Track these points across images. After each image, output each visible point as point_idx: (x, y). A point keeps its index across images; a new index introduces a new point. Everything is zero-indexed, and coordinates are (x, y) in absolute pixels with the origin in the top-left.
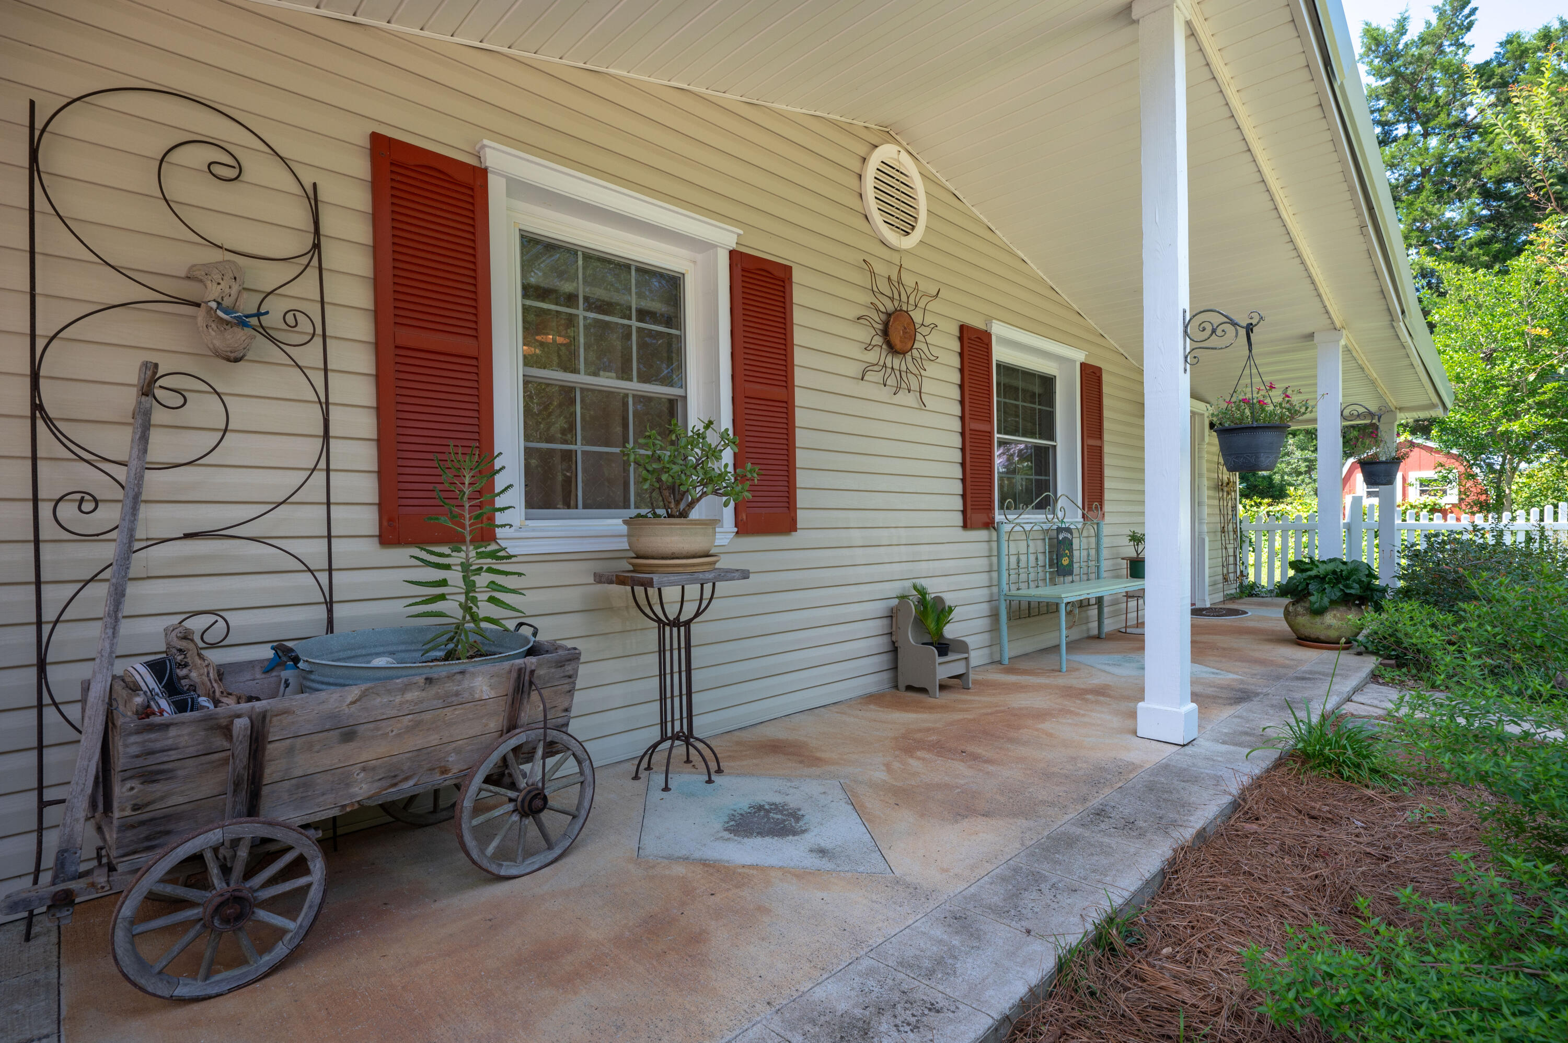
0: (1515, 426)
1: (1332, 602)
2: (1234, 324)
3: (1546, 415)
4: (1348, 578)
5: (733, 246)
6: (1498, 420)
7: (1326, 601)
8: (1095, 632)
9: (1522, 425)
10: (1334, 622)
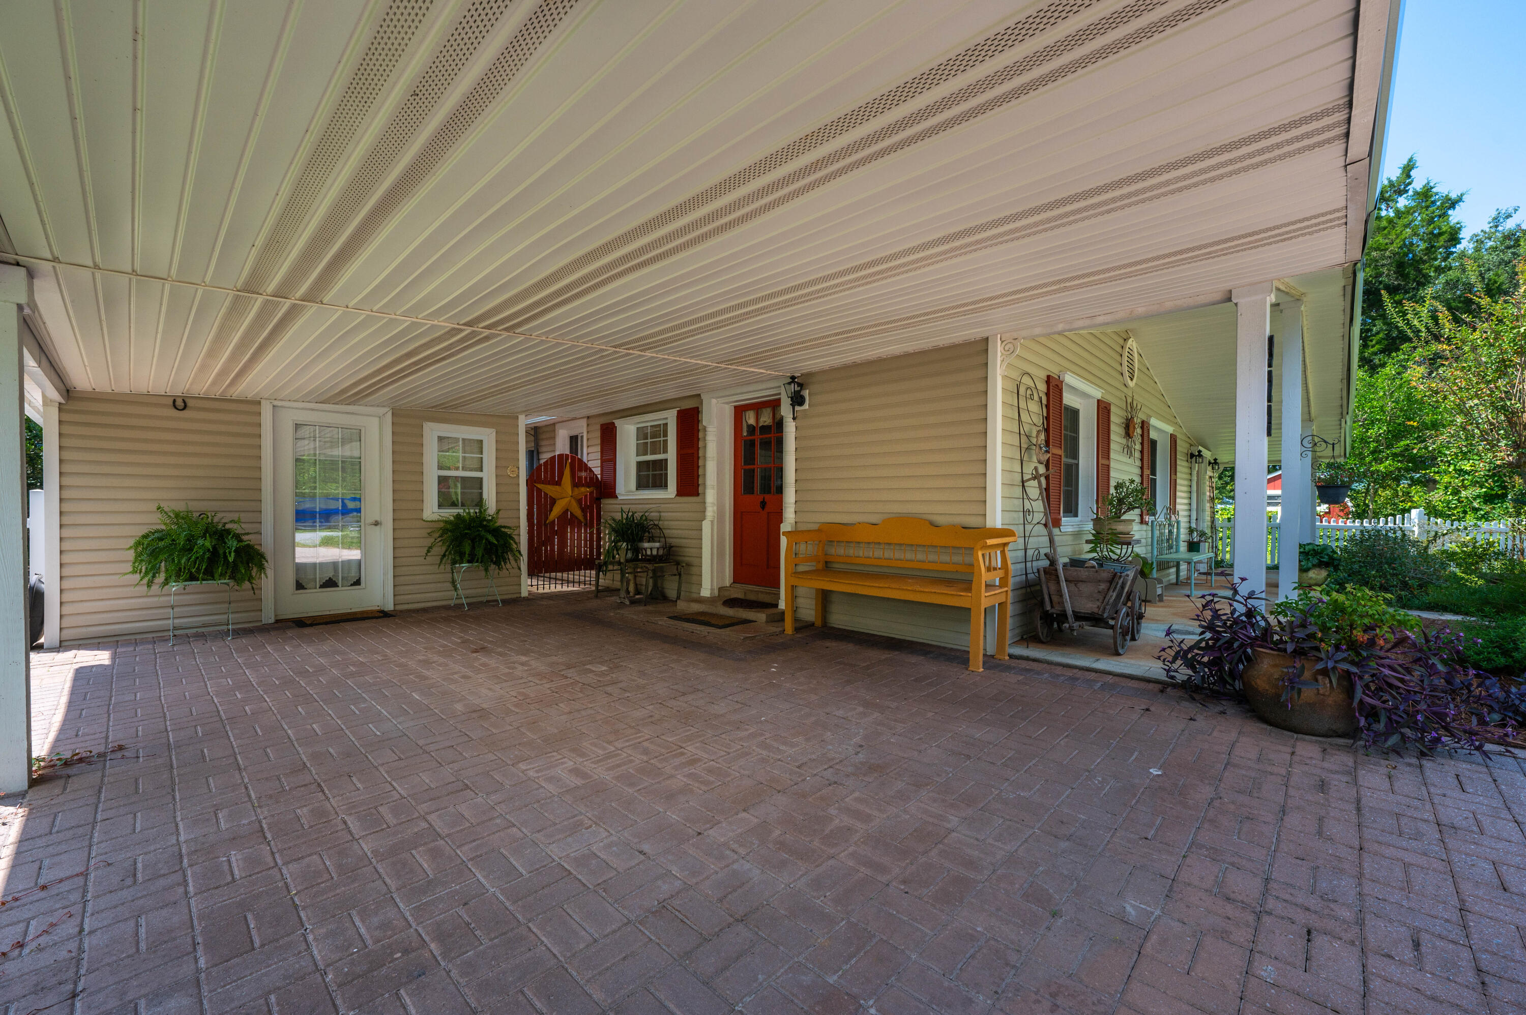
0: (1381, 468)
1: (1314, 566)
2: (1325, 442)
3: (1399, 461)
4: (1321, 553)
5: (1100, 398)
6: (1370, 463)
7: (1310, 565)
8: (1174, 581)
9: (1385, 467)
10: (1314, 576)
